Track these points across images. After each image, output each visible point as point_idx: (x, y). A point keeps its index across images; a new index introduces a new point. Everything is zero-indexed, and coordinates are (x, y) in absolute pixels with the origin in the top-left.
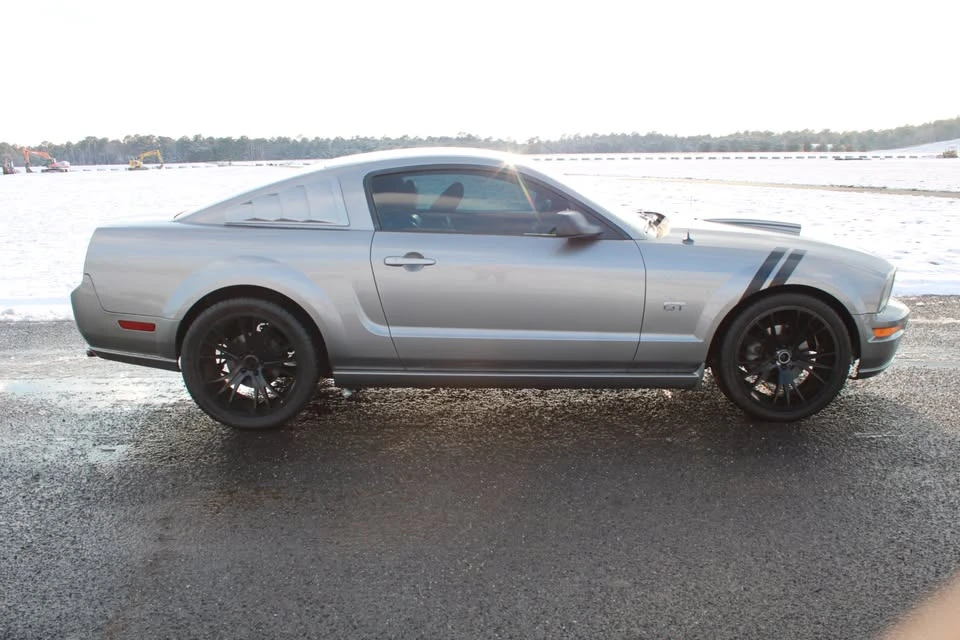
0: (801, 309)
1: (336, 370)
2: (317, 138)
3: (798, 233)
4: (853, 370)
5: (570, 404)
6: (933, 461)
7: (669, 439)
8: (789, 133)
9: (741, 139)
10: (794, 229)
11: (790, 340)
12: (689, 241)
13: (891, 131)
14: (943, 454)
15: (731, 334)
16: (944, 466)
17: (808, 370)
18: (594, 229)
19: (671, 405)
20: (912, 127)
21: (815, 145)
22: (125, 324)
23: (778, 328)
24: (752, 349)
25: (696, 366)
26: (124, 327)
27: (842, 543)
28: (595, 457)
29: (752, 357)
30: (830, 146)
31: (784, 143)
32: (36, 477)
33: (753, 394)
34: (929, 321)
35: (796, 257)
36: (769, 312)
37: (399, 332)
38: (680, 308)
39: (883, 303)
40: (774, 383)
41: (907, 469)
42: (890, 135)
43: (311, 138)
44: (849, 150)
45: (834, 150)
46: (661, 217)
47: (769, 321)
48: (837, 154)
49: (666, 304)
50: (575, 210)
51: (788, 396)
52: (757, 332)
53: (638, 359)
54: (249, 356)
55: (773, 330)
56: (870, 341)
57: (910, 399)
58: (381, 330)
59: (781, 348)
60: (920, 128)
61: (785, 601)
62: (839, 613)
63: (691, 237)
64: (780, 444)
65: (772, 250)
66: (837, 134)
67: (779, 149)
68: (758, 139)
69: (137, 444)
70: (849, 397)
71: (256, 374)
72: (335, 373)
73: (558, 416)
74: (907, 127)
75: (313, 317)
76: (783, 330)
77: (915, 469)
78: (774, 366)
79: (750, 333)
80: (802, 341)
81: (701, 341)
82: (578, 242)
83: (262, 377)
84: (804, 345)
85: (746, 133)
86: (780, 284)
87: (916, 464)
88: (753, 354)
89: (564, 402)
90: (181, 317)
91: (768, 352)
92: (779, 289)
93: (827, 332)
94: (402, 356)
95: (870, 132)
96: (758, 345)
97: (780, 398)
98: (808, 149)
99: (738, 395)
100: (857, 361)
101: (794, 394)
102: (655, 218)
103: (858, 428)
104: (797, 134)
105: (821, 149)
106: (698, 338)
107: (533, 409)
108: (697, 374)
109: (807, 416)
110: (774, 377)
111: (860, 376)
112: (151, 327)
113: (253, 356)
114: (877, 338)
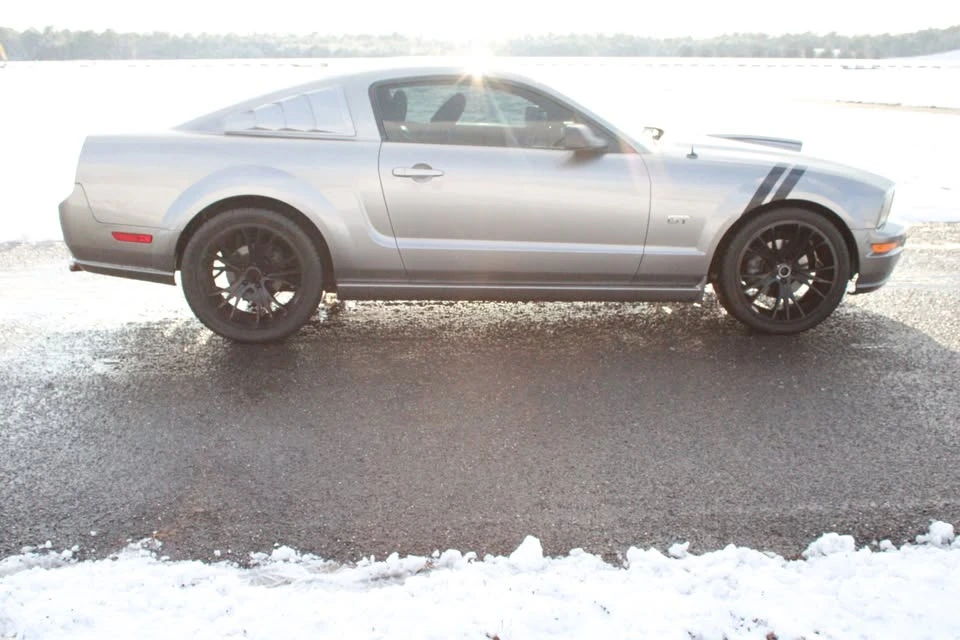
0: (801, 224)
1: (340, 282)
2: (204, 34)
3: (799, 150)
4: (851, 286)
5: (570, 319)
6: (924, 367)
7: (672, 349)
8: (788, 35)
9: (728, 42)
10: (796, 145)
11: (789, 254)
12: (693, 155)
13: (911, 35)
14: (934, 362)
15: (733, 247)
16: (934, 371)
17: (807, 284)
18: (599, 142)
19: (670, 321)
20: (937, 30)
21: (819, 51)
22: (118, 236)
23: (779, 243)
24: (753, 263)
25: (698, 280)
26: (119, 239)
27: (837, 428)
28: (603, 362)
29: (753, 271)
30: (836, 52)
31: (782, 48)
32: (50, 386)
33: (753, 307)
34: (934, 247)
35: (798, 173)
36: (772, 226)
37: (407, 243)
38: (684, 222)
39: (883, 220)
40: (774, 296)
41: (899, 374)
42: (910, 40)
43: (196, 34)
44: (860, 56)
45: (842, 56)
46: (661, 132)
47: (770, 236)
48: (846, 62)
49: (669, 217)
50: (583, 123)
51: (788, 309)
52: (757, 246)
53: (643, 271)
54: (251, 268)
55: (774, 245)
56: (868, 256)
57: (907, 317)
58: (387, 241)
59: (781, 262)
60: (944, 31)
61: (787, 467)
62: (833, 475)
63: (695, 151)
64: (780, 352)
65: (774, 165)
66: (845, 38)
67: (775, 54)
68: (749, 41)
69: (141, 357)
70: (847, 314)
71: (259, 287)
72: (340, 285)
73: (560, 330)
74: (931, 30)
75: (320, 229)
76: (784, 244)
77: (907, 373)
78: (774, 280)
79: (751, 246)
80: (801, 256)
81: (703, 254)
82: (585, 155)
83: (264, 289)
84: (804, 260)
85: (736, 35)
86: (781, 198)
87: (908, 370)
88: (754, 268)
89: (563, 317)
90: (182, 228)
91: (768, 266)
92: (780, 203)
93: (826, 247)
94: (409, 267)
95: (886, 35)
96: (759, 259)
97: (779, 312)
98: (810, 54)
99: (739, 307)
100: (856, 276)
101: (793, 308)
102: (656, 133)
103: (854, 340)
104: (797, 36)
105: (827, 55)
106: (701, 251)
107: (534, 324)
108: (698, 288)
109: (805, 330)
110: (774, 291)
111: (858, 291)
112: (148, 239)
113: (257, 269)
114: (876, 254)
